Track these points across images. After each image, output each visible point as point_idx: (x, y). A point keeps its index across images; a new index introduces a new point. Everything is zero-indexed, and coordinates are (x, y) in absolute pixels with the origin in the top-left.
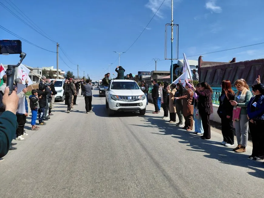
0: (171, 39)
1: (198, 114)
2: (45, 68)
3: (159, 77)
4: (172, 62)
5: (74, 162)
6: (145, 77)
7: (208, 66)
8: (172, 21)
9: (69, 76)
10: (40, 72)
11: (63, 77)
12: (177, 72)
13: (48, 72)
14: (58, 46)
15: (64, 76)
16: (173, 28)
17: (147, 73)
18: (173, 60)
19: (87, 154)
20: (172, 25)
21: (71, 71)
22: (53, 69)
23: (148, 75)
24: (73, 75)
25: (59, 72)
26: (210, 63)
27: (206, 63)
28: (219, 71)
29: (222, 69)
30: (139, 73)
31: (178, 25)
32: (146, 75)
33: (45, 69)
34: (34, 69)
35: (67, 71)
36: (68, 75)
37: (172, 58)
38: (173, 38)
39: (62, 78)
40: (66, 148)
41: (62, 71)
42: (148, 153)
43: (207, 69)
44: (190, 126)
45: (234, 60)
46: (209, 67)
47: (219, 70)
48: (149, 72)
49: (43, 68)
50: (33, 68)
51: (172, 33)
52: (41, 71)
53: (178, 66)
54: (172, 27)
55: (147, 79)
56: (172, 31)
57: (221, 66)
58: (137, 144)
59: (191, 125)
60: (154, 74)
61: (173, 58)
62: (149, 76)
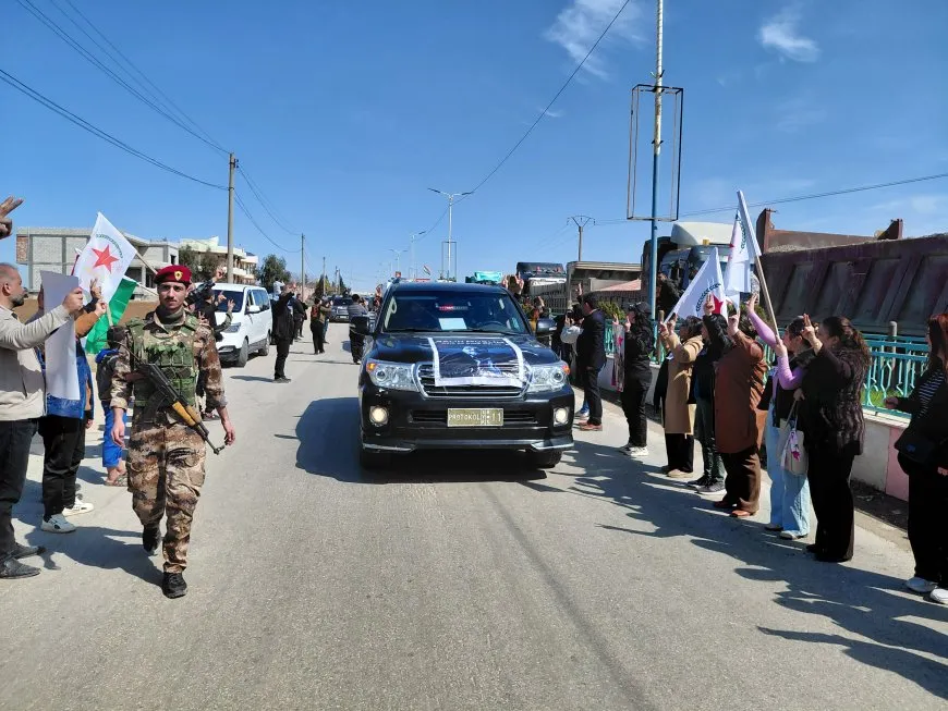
0: (654, 142)
1: (801, 450)
2: (190, 244)
3: (597, 285)
4: (654, 228)
5: (256, 661)
6: (543, 284)
7: (798, 248)
8: (658, 76)
9: (270, 273)
10: (173, 257)
11: (252, 276)
12: (670, 266)
13: (199, 258)
14: (233, 164)
15: (253, 273)
16: (660, 100)
17: (550, 270)
18: (658, 224)
19: (314, 621)
20: (660, 90)
21: (278, 257)
22: (216, 246)
23: (555, 276)
24: (287, 269)
25: (239, 258)
26: (802, 237)
27: (786, 237)
28: (842, 268)
29: (855, 264)
30: (522, 267)
31: (681, 90)
32: (547, 274)
33: (189, 247)
34: (152, 246)
35: (266, 256)
36: (267, 271)
37: (653, 215)
38: (659, 141)
39: (247, 279)
40: (230, 581)
41: (249, 254)
42: (586, 629)
43: (792, 260)
44: (747, 500)
45: (895, 227)
46: (801, 253)
47: (846, 264)
48: (558, 265)
49: (183, 243)
50: (148, 242)
51: (656, 119)
52: (176, 254)
53: (674, 246)
54: (656, 99)
55: (552, 293)
56: (657, 114)
57: (850, 249)
58: (534, 575)
59: (753, 494)
60: (579, 274)
61: (658, 215)
62: (559, 281)
